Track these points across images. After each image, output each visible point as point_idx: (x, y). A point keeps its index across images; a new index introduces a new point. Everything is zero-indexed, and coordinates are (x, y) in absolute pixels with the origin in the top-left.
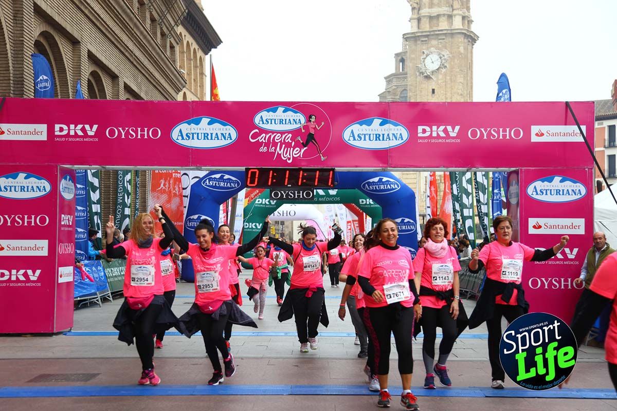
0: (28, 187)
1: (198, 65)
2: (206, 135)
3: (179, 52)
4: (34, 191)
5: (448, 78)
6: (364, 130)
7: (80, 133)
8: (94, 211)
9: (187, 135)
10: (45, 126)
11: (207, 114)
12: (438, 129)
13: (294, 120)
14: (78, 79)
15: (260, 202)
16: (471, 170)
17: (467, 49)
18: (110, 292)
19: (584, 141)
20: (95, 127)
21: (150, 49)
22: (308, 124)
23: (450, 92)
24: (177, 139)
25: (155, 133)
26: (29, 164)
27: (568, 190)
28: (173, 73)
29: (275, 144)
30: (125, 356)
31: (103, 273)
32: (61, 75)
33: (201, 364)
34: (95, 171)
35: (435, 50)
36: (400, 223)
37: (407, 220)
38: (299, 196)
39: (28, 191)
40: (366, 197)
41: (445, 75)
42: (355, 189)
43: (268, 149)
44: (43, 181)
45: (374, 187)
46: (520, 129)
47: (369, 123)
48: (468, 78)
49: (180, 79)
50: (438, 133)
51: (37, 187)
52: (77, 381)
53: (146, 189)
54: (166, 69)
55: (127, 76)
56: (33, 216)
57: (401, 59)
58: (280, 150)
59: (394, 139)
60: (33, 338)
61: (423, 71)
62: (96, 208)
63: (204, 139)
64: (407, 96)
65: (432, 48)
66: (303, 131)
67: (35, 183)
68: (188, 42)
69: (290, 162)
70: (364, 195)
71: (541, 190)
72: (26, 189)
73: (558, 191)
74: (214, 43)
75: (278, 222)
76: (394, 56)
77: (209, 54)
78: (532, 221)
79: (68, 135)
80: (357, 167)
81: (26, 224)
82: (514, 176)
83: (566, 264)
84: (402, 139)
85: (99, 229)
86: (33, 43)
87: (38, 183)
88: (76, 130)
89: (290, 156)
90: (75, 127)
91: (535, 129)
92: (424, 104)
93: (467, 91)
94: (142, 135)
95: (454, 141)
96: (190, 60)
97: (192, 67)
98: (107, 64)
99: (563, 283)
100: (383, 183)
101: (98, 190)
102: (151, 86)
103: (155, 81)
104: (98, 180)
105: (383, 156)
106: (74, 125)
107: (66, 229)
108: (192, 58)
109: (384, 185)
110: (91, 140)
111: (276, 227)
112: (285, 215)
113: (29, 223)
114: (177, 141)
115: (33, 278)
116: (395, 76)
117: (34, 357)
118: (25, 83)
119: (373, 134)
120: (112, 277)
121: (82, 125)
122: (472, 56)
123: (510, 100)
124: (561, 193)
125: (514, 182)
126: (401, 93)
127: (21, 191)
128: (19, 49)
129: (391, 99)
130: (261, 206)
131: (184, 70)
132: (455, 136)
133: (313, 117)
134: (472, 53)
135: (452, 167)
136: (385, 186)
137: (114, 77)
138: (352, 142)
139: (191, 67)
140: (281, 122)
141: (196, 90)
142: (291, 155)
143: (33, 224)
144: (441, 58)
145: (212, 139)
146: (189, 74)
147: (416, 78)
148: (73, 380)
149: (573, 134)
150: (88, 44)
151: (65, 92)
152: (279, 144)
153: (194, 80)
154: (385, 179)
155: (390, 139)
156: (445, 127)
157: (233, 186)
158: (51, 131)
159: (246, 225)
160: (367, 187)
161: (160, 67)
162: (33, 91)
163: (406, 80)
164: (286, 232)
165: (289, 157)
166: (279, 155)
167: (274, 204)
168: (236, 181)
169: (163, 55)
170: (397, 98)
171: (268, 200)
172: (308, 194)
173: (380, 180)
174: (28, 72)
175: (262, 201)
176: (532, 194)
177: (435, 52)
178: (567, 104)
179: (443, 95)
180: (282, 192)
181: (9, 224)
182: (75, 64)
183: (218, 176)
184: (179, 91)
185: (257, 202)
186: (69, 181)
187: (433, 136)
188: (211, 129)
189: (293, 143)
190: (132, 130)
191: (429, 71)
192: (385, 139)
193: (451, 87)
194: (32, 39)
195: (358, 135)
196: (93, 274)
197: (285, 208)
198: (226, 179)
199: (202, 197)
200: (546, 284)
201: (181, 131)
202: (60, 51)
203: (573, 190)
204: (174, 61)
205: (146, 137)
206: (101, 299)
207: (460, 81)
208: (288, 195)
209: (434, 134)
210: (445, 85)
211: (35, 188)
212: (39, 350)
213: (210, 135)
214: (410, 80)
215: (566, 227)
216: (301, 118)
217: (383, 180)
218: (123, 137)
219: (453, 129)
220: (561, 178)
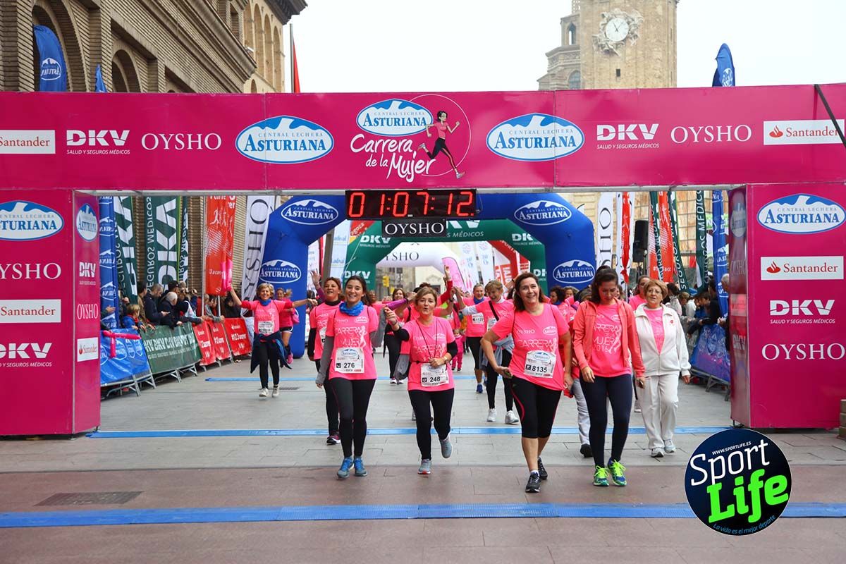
0: (29, 222)
1: (273, 39)
2: (287, 143)
3: (245, 20)
4: (38, 228)
5: (641, 52)
6: (518, 132)
7: (104, 143)
8: (125, 257)
9: (259, 144)
10: (52, 133)
11: (288, 113)
12: (626, 128)
13: (415, 119)
14: (99, 63)
15: (367, 241)
16: (675, 189)
17: (668, 9)
18: (151, 374)
19: (841, 142)
20: (125, 133)
21: (202, 17)
22: (435, 125)
23: (643, 73)
24: (246, 150)
25: (213, 141)
26: (31, 189)
27: (818, 215)
28: (236, 52)
29: (388, 155)
30: (176, 466)
31: (140, 348)
32: (74, 57)
33: (287, 477)
34: (125, 197)
35: (622, 13)
36: (572, 267)
37: (581, 263)
38: (424, 231)
39: (29, 228)
40: (522, 230)
41: (636, 47)
42: (504, 219)
43: (378, 162)
44: (51, 213)
45: (533, 215)
46: (748, 128)
47: (525, 123)
48: (670, 52)
49: (247, 60)
50: (626, 136)
51: (43, 222)
52: (110, 503)
53: (200, 224)
54: (226, 46)
55: (169, 58)
56: (38, 265)
57: (570, 25)
58: (396, 164)
59: (562, 144)
60: (44, 441)
61: (604, 43)
62: (129, 252)
63: (285, 149)
64: (579, 81)
65: (616, 9)
66: (429, 135)
67: (40, 216)
68: (257, 6)
69: (410, 180)
70: (519, 228)
71: (778, 216)
72: (26, 226)
73: (804, 217)
74: (296, 7)
75: (394, 269)
76: (560, 21)
77: (288, 23)
78: (766, 262)
79: (86, 146)
80: (508, 186)
81: (28, 277)
82: (738, 198)
83: (816, 324)
84: (574, 145)
85: (134, 284)
86: (31, 10)
87: (44, 216)
88: (97, 137)
89: (410, 171)
90: (97, 134)
91: (769, 126)
92: (606, 92)
93: (668, 71)
94: (194, 145)
95: (649, 146)
96: (261, 32)
97: (264, 43)
98: (139, 41)
99: (812, 351)
100: (547, 210)
101: (131, 225)
102: (205, 72)
103: (210, 64)
104: (129, 211)
105: (546, 171)
106: (94, 131)
107: (87, 283)
108: (263, 29)
109: (547, 212)
110: (121, 152)
111: (391, 276)
112: (403, 258)
113: (33, 274)
114: (245, 152)
115: (40, 355)
116: (561, 51)
117: (45, 470)
118: (21, 70)
119: (532, 138)
120: (155, 352)
121: (107, 131)
122: (675, 21)
123: (734, 85)
124: (808, 219)
125: (739, 204)
126: (570, 78)
127: (20, 228)
128: (10, 19)
129: (556, 86)
130: (369, 245)
131: (253, 48)
132: (652, 138)
133: (444, 114)
134: (674, 15)
135: (648, 184)
136: (550, 213)
137: (150, 59)
138: (501, 151)
139: (261, 43)
140: (397, 122)
141: (270, 77)
142: (412, 170)
143: (38, 277)
144: (628, 23)
145: (296, 149)
146: (259, 53)
147: (593, 54)
148: (103, 502)
149: (825, 133)
150: (112, 11)
151: (80, 82)
152: (394, 154)
153: (267, 62)
154: (549, 204)
155: (556, 146)
156: (635, 126)
157: (327, 217)
158: (60, 140)
159: (348, 274)
160: (523, 216)
161: (217, 43)
162: (33, 82)
163: (577, 57)
164: (406, 283)
165: (409, 173)
166: (394, 171)
167: (387, 242)
168: (331, 209)
169: (221, 27)
170: (566, 85)
171: (378, 237)
172: (438, 228)
173: (542, 205)
174: (25, 53)
175: (371, 239)
176: (766, 222)
177: (620, 14)
178: (816, 88)
179: (632, 79)
180: (400, 225)
181: (3, 277)
182: (93, 40)
183: (305, 203)
184: (246, 79)
185: (362, 240)
186: (89, 213)
187: (619, 139)
188: (295, 134)
189: (415, 154)
190: (180, 137)
191: (612, 43)
192: (549, 145)
193: (644, 64)
194: (29, 4)
195: (510, 140)
196: (126, 349)
197: (404, 248)
198: (316, 208)
199: (283, 235)
200: (788, 353)
201: (250, 138)
202: (70, 22)
203: (826, 215)
204: (238, 35)
205: (200, 147)
206: (139, 384)
207: (658, 56)
208: (408, 229)
209: (621, 137)
210: (636, 63)
211: (40, 224)
212: (52, 460)
213: (293, 143)
214: (584, 58)
215: (817, 269)
216: (426, 116)
217: (547, 206)
218: (167, 147)
219: (649, 129)
220: (808, 198)
